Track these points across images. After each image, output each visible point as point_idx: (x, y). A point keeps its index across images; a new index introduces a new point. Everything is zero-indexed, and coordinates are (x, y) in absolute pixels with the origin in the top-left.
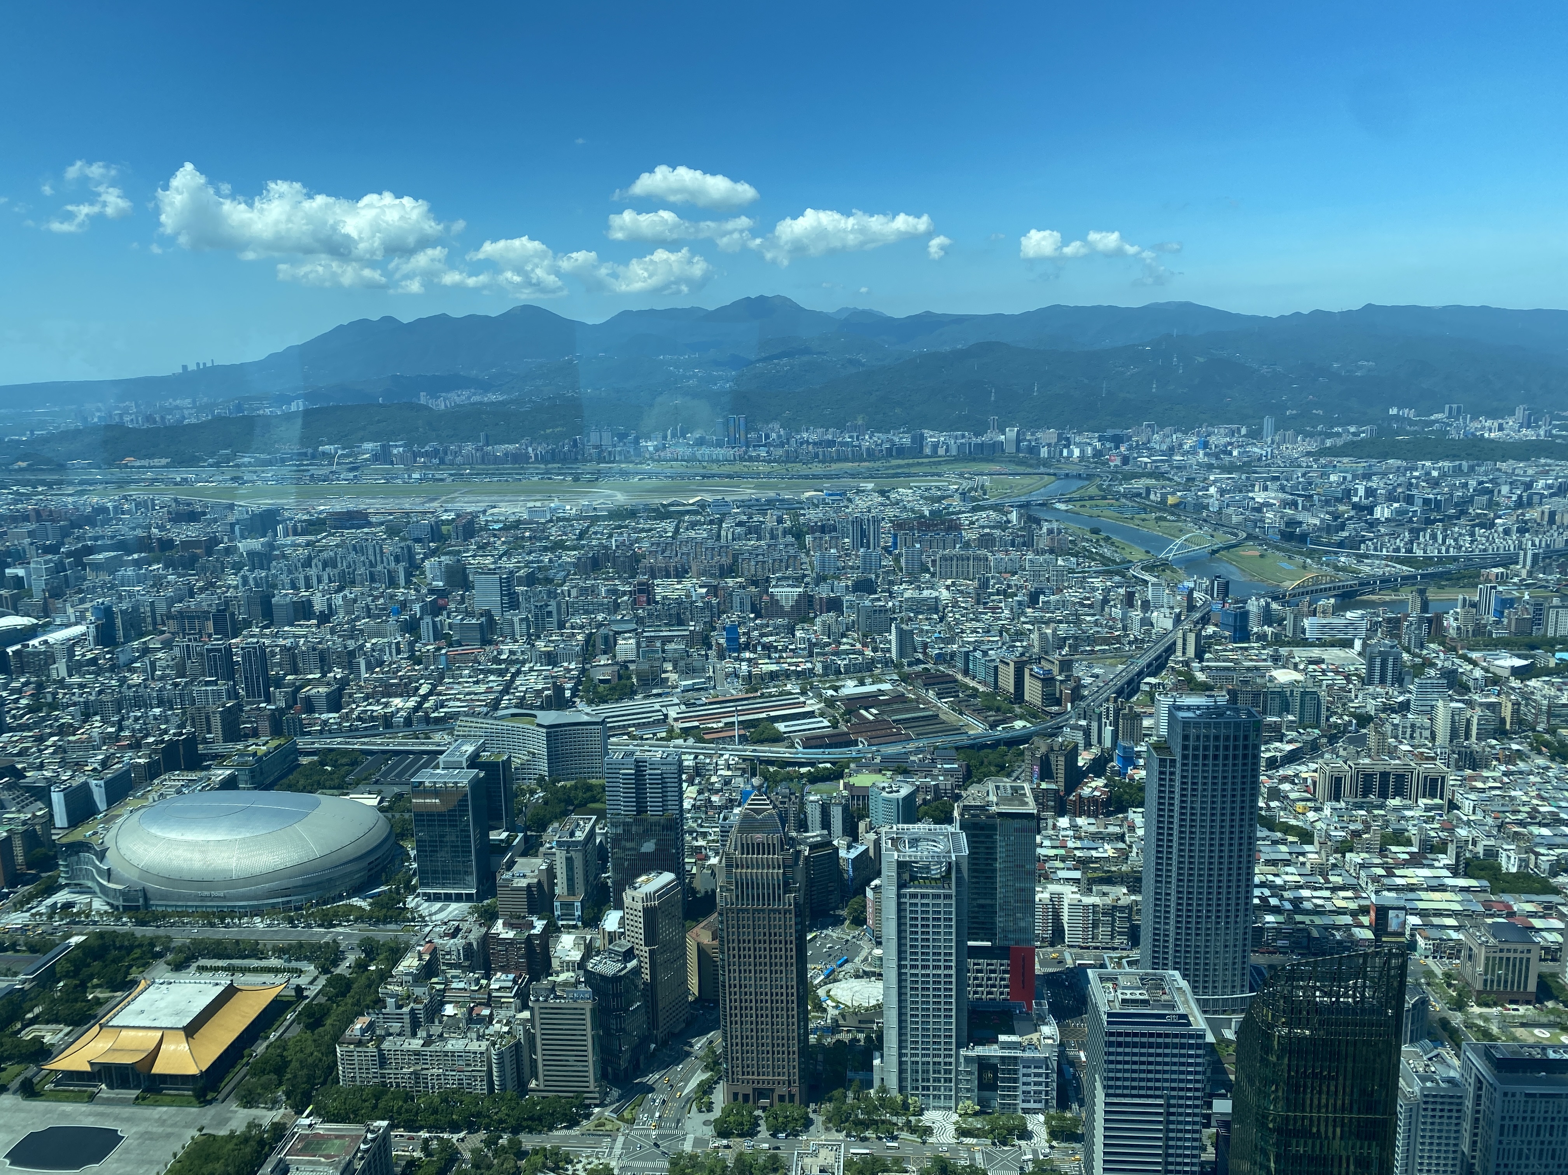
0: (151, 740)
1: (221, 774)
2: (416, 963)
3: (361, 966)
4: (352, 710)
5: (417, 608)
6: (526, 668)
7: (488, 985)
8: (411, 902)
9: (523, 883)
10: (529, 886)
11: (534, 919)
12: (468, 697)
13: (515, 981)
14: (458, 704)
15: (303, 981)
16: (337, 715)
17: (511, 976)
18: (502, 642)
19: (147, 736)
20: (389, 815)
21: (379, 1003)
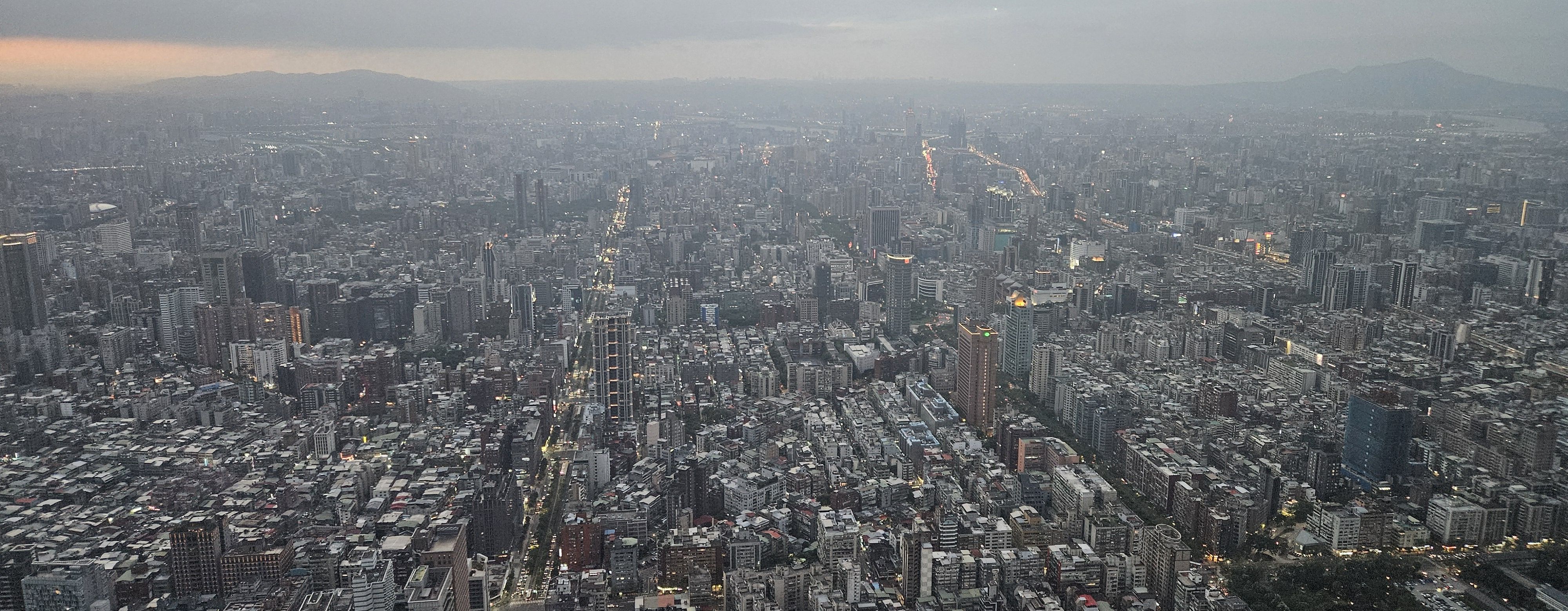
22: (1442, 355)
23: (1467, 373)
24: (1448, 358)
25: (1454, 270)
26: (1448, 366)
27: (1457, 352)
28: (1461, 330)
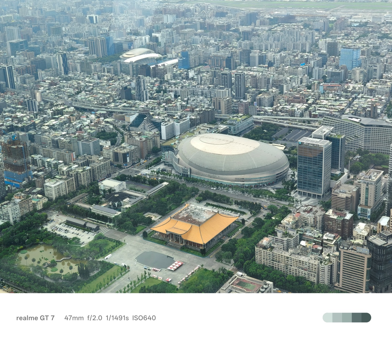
0: (198, 109)
1: (222, 127)
2: (291, 220)
3: (269, 217)
4: (278, 107)
5: (312, 62)
6: (360, 96)
7: (323, 237)
8: (293, 194)
9: (344, 196)
10: (347, 198)
11: (347, 212)
12: (330, 107)
13: (334, 238)
14: (325, 109)
15: (245, 217)
16: (271, 108)
17: (333, 235)
18: (350, 82)
19: (196, 108)
20: (288, 155)
21: (274, 233)
22: (33, 111)
23: (45, 116)
24: (36, 111)
25: (28, 64)
26: (37, 114)
27: (39, 106)
28: (38, 95)
